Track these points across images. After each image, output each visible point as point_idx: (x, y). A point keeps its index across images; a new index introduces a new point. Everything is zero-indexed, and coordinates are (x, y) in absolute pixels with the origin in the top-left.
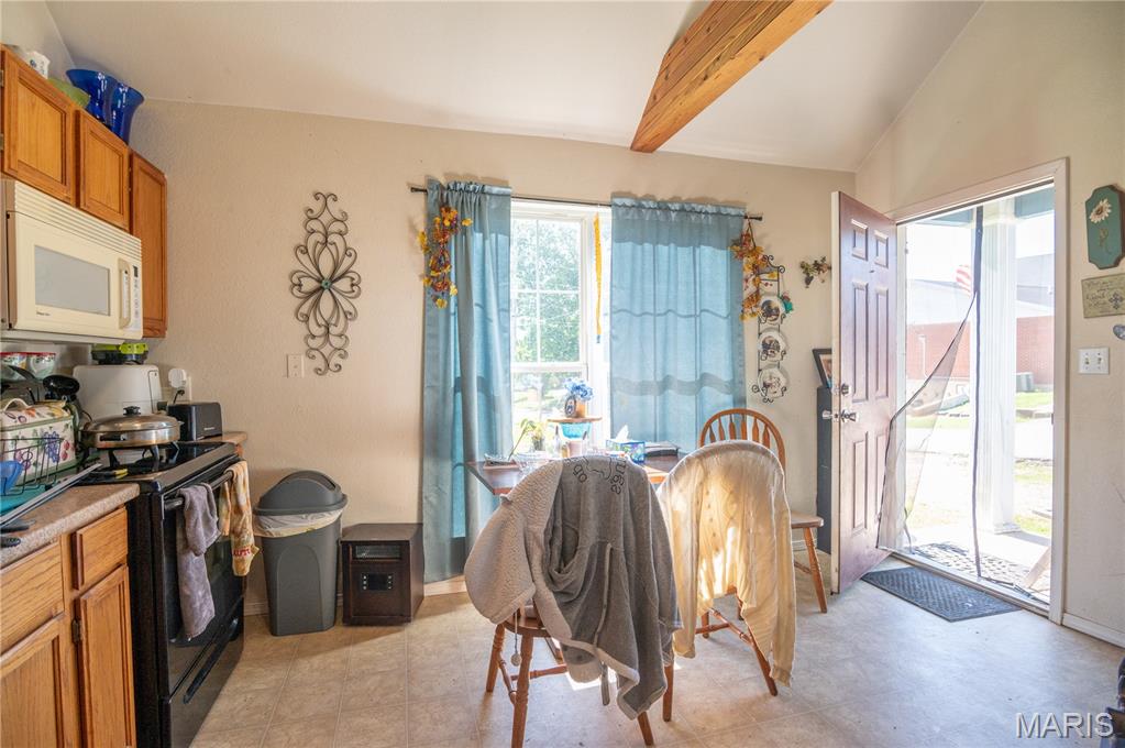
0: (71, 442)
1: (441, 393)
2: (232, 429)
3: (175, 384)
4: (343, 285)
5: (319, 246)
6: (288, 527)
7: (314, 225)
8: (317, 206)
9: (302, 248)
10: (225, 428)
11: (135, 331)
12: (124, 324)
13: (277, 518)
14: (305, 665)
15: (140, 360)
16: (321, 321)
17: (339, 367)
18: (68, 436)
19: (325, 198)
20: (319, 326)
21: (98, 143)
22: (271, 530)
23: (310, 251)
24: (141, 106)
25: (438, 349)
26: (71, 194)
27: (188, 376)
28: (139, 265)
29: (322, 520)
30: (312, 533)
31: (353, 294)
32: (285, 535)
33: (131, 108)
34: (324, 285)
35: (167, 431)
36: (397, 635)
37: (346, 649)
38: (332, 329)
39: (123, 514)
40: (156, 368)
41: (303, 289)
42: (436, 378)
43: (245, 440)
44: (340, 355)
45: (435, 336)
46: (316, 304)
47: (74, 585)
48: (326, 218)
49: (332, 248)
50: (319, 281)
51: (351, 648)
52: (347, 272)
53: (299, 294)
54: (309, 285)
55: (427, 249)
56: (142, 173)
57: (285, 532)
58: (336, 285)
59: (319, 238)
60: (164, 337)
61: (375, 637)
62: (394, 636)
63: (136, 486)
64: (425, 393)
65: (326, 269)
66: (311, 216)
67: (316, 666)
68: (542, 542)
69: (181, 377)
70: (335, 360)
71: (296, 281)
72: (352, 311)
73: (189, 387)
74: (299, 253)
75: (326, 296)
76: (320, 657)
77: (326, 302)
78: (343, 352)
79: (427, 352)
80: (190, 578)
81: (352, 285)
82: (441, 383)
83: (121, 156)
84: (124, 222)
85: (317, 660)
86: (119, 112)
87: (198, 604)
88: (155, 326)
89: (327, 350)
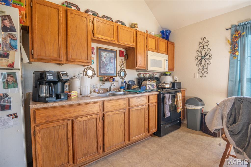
0: (156, 86)
1: (234, 82)
2: (183, 87)
3: (175, 79)
4: (207, 57)
5: (202, 50)
6: (190, 107)
7: (201, 45)
8: (201, 41)
9: (198, 51)
10: (182, 87)
11: (167, 70)
12: (164, 69)
13: (188, 105)
14: (189, 134)
15: (170, 75)
16: (202, 66)
17: (206, 76)
18: (155, 85)
19: (203, 39)
20: (201, 67)
21: (161, 42)
22: (187, 107)
23: (200, 51)
24: (171, 32)
25: (234, 70)
26: (157, 51)
27: (177, 78)
28: (168, 59)
29: (197, 107)
30: (195, 110)
31: (210, 59)
32: (190, 109)
33: (169, 34)
34: (203, 58)
35: (168, 86)
36: (212, 138)
37: (199, 135)
38: (204, 67)
39: (156, 96)
40: (172, 76)
41: (198, 59)
42: (233, 78)
43: (186, 90)
44: (206, 73)
45: (233, 67)
46: (201, 62)
47: (148, 103)
48: (203, 43)
49: (205, 49)
50: (202, 57)
51: (200, 136)
52: (208, 54)
53: (198, 60)
54: (199, 58)
55: (231, 44)
56: (169, 44)
57: (190, 108)
58: (205, 57)
59: (202, 48)
60: (174, 71)
61: (207, 136)
62: (211, 138)
63: (159, 92)
64: (229, 82)
65: (203, 54)
66: (200, 43)
67: (191, 135)
68: (226, 117)
69: (176, 78)
70: (205, 74)
71: (197, 58)
72: (209, 63)
73: (177, 79)
74: (197, 52)
75: (203, 60)
76: (193, 134)
77: (203, 61)
78: (207, 72)
79: (230, 71)
80: (166, 108)
81: (209, 57)
82: (234, 80)
83: (165, 42)
84: (166, 53)
85: (192, 135)
86: (168, 35)
87: (167, 113)
88: (171, 69)
89: (203, 72)
